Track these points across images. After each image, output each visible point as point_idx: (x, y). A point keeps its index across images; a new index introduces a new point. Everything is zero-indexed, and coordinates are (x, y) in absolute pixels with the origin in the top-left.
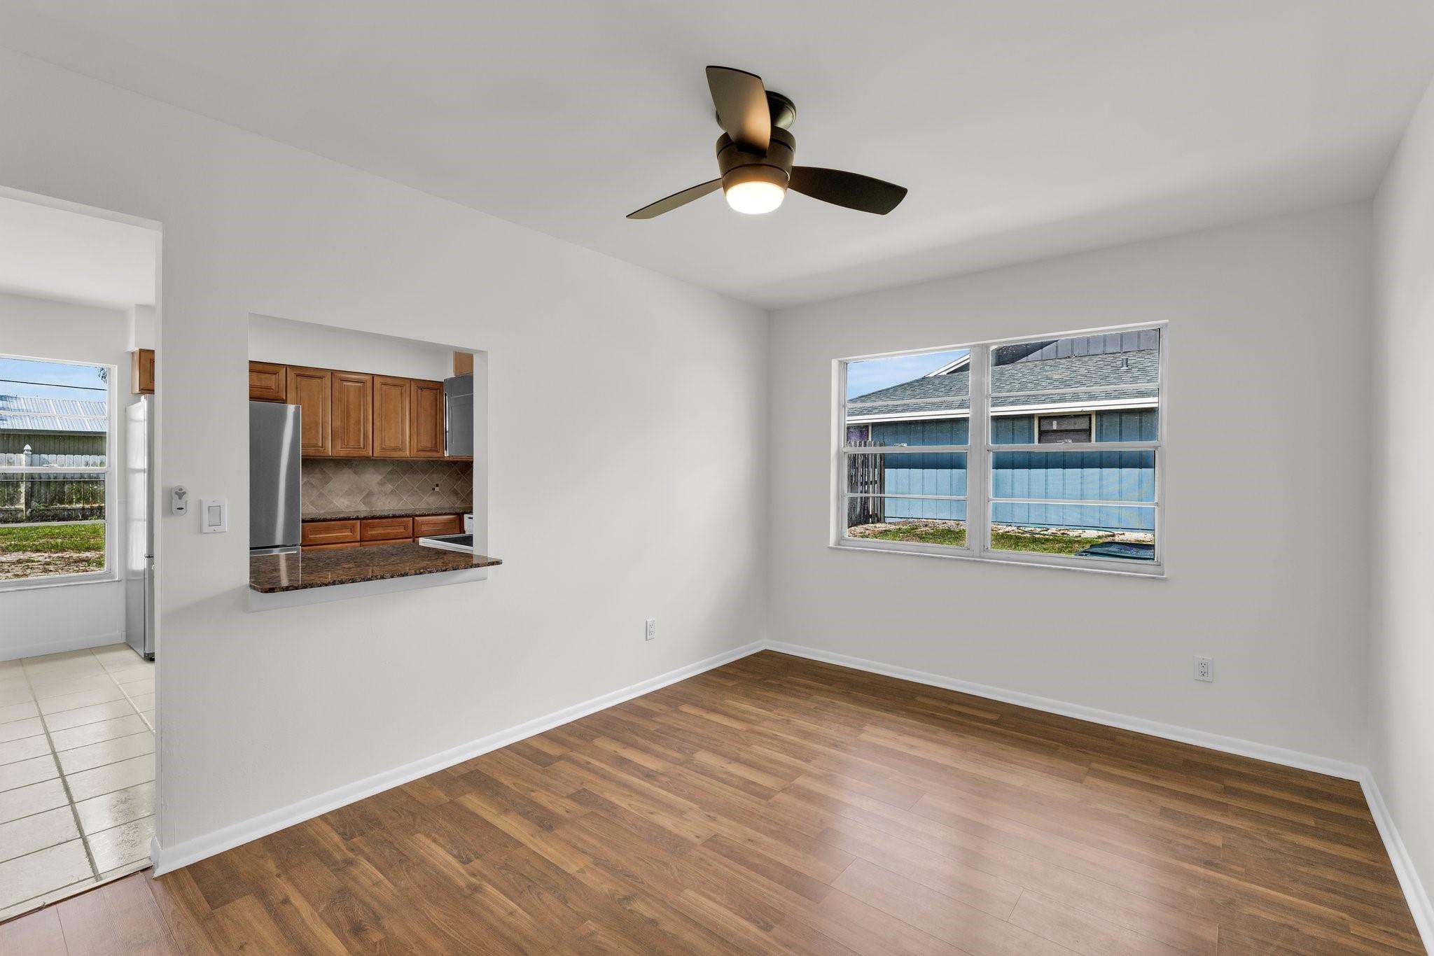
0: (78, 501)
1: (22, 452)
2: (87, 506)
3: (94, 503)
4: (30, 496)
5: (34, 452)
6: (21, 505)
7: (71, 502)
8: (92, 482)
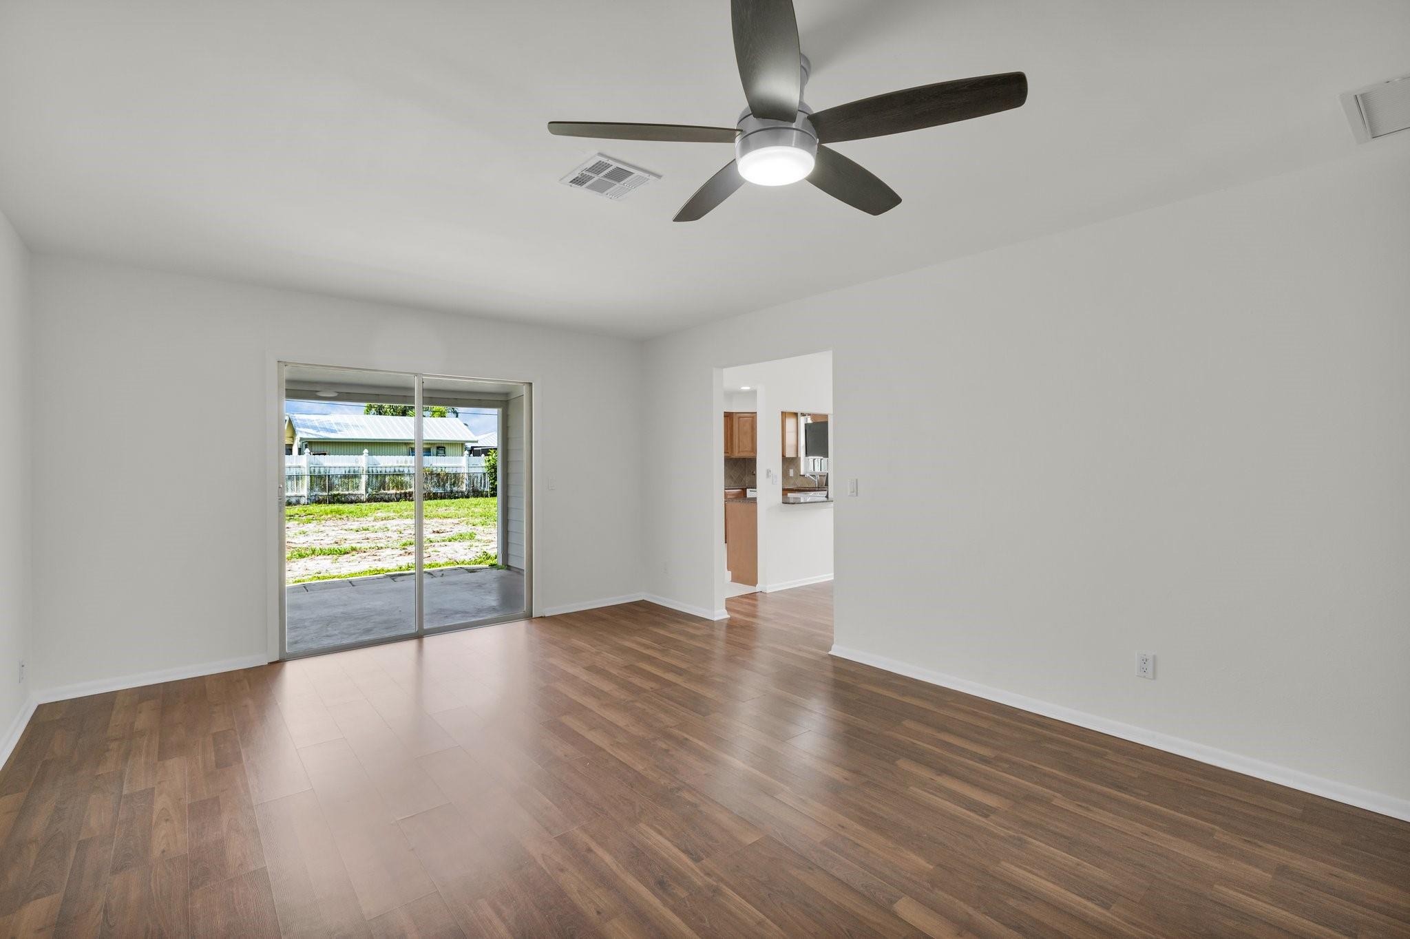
0: (393, 488)
1: (362, 454)
2: (398, 492)
3: (402, 489)
4: (368, 485)
5: (370, 454)
6: (362, 490)
7: (389, 489)
8: (400, 475)
